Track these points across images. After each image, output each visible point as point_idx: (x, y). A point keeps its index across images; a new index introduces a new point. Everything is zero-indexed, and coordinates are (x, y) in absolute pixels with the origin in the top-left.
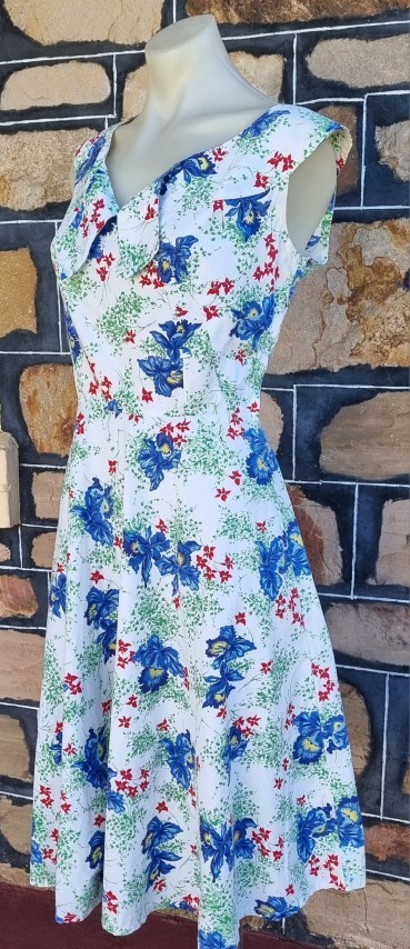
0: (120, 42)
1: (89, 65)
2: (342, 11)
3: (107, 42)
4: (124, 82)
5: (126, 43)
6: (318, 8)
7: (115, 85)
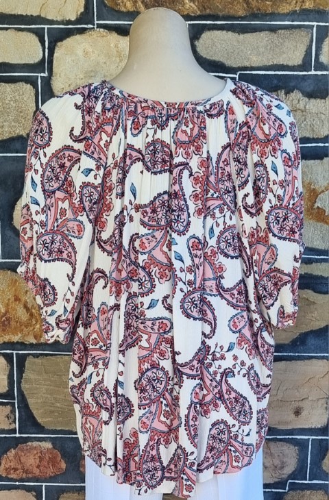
0: (49, 18)
1: (25, 33)
2: (220, 11)
3: (39, 17)
4: (54, 49)
5: (55, 19)
6: (204, 7)
7: (47, 50)
